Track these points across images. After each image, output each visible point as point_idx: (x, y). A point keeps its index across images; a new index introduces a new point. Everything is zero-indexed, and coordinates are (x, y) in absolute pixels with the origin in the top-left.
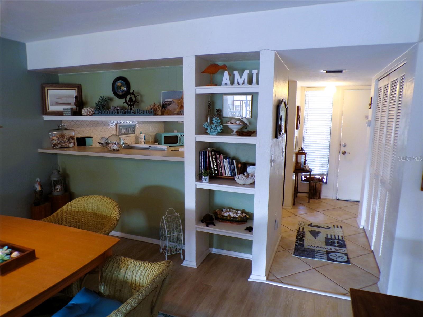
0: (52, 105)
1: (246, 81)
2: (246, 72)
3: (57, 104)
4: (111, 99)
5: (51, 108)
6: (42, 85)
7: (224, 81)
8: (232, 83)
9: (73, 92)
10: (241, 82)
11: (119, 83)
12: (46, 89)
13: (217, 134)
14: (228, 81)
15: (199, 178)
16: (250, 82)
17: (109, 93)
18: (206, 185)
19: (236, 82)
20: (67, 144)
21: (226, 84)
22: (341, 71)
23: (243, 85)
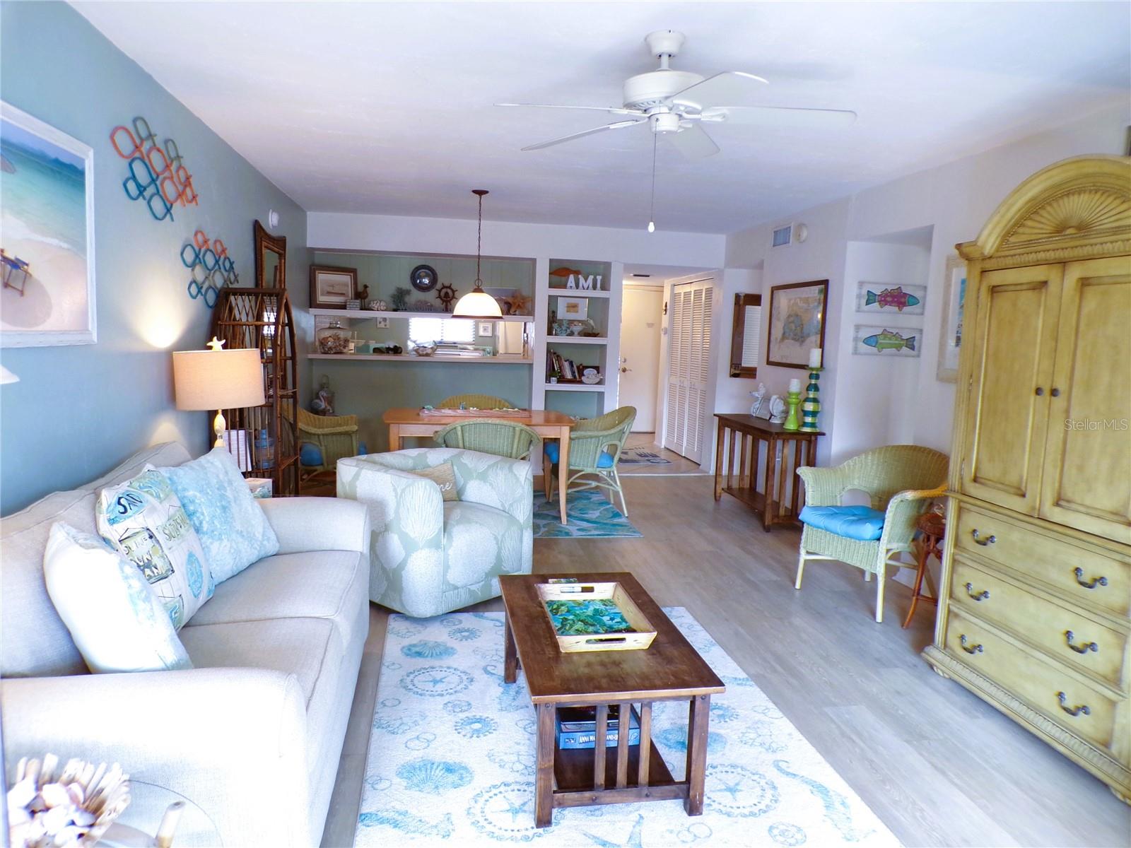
0: (322, 295)
1: (591, 286)
2: (591, 277)
3: (329, 293)
4: (408, 292)
5: (322, 299)
6: (310, 266)
7: (569, 284)
8: (577, 287)
9: (346, 279)
10: (586, 286)
11: (422, 272)
12: (317, 272)
13: (567, 335)
14: (573, 285)
15: (548, 380)
16: (595, 288)
17: (406, 284)
18: (555, 386)
19: (581, 285)
20: (342, 348)
21: (571, 287)
22: (648, 276)
23: (587, 289)
